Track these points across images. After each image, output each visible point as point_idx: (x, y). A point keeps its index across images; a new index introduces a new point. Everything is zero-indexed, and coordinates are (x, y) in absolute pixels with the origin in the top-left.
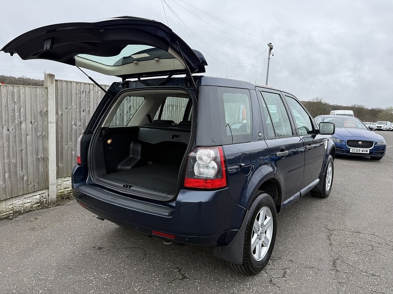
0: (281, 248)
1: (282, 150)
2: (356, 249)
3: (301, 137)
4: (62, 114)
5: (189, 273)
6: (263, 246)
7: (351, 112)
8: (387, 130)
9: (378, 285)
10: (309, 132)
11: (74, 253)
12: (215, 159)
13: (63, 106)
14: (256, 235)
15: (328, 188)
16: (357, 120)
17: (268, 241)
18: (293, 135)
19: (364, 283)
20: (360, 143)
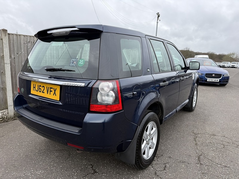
0: (163, 148)
1: (164, 81)
2: (213, 147)
3: (177, 72)
4: (14, 58)
5: (98, 169)
6: (150, 148)
7: (207, 56)
8: (228, 67)
9: (229, 174)
10: (182, 69)
11: (20, 155)
12: (113, 90)
13: (15, 52)
14: (145, 142)
15: (194, 105)
16: (211, 61)
17: (154, 144)
18: (172, 70)
19: (220, 173)
20: (214, 75)
